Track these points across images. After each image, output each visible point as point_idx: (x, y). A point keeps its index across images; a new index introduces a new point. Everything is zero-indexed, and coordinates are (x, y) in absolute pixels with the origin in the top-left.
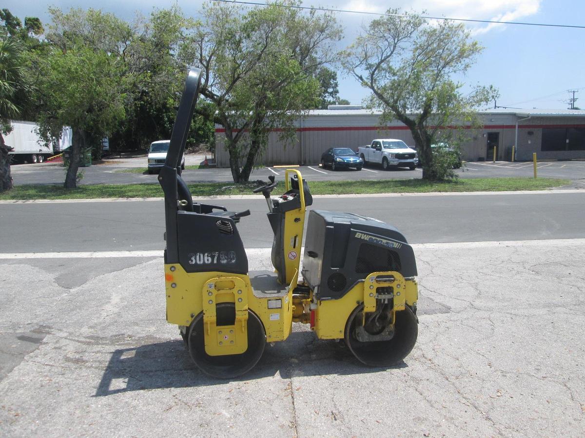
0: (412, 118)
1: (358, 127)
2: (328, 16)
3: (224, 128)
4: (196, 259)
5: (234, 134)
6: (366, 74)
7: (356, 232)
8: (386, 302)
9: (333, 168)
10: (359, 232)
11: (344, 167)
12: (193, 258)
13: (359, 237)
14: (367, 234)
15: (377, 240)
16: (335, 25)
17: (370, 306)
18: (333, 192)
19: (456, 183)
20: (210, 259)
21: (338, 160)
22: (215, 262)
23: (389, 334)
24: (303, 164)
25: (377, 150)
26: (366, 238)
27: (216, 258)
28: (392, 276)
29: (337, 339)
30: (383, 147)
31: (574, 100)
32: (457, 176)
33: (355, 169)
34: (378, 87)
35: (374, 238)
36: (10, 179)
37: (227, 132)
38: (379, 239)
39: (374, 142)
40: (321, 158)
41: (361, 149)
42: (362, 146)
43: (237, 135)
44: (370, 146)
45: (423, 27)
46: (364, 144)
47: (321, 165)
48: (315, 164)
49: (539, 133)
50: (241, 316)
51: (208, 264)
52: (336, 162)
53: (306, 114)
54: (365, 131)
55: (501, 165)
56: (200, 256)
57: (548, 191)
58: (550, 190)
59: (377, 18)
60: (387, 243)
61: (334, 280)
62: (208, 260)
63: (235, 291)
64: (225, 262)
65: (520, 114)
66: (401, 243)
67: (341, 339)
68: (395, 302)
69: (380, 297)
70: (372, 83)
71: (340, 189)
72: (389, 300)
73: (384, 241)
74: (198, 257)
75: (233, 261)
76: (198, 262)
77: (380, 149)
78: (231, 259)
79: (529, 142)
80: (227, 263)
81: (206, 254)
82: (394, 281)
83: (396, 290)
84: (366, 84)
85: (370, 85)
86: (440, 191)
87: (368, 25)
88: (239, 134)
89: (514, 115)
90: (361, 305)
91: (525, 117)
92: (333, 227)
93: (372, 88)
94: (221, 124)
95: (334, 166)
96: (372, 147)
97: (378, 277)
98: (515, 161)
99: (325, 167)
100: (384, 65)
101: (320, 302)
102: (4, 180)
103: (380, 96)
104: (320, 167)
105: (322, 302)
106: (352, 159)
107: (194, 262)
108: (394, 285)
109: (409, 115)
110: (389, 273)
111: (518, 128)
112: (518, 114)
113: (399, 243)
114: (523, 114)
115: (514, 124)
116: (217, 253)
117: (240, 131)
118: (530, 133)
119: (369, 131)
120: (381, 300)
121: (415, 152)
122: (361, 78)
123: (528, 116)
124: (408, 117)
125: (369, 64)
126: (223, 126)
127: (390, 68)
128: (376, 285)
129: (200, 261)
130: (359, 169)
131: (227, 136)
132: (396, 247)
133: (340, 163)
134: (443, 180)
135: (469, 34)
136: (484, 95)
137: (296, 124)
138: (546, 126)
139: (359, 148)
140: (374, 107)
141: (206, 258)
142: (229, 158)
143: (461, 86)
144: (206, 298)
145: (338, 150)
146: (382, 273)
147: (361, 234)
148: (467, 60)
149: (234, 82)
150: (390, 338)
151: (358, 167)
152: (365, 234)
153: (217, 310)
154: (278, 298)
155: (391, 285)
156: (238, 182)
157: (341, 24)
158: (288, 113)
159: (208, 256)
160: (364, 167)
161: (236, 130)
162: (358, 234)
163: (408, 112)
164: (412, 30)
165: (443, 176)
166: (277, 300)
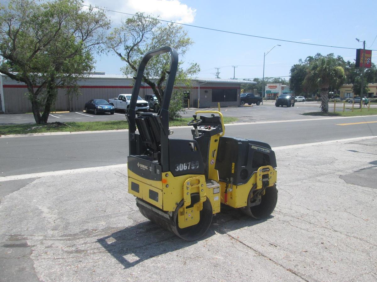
0: (152, 81)
1: (107, 86)
2: (102, 13)
3: (27, 85)
4: (179, 168)
5: (35, 89)
6: (124, 53)
7: (252, 145)
8: (266, 183)
9: (96, 113)
11: (102, 112)
12: (178, 168)
14: (256, 146)
16: (106, 19)
17: (260, 186)
18: (112, 129)
19: (181, 121)
20: (186, 167)
21: (99, 107)
22: (189, 168)
23: (259, 201)
24: (71, 110)
25: (123, 101)
26: (256, 148)
27: (189, 166)
28: (268, 168)
29: (244, 207)
30: (126, 99)
31: (218, 73)
32: (181, 117)
33: (110, 113)
34: (131, 61)
35: (259, 148)
37: (29, 87)
38: (261, 148)
39: (120, 96)
40: (84, 106)
41: (111, 101)
42: (110, 98)
43: (38, 90)
44: (117, 98)
45: (159, 25)
46: (112, 97)
47: (85, 111)
48: (80, 110)
49: (210, 91)
50: (203, 200)
51: (185, 170)
52: (97, 109)
53: (87, 77)
54: (111, 89)
55: (193, 110)
56: (181, 165)
57: (232, 124)
58: (233, 123)
59: (131, 17)
60: (265, 150)
61: (243, 173)
62: (185, 168)
63: (200, 185)
64: (193, 168)
65: (200, 81)
67: (246, 207)
68: (270, 182)
69: (264, 180)
70: (128, 58)
71: (116, 126)
72: (267, 181)
73: (263, 149)
74: (180, 166)
75: (198, 167)
76: (180, 170)
77: (125, 101)
78: (197, 166)
79: (206, 97)
80: (195, 168)
81: (185, 164)
82: (269, 170)
83: (270, 176)
84: (124, 59)
85: (127, 60)
86: (177, 126)
87: (125, 21)
88: (40, 89)
89: (197, 81)
90: (255, 185)
91: (203, 82)
92: (241, 143)
93: (128, 62)
94: (24, 82)
95: (96, 112)
96: (119, 99)
97: (263, 169)
98: (200, 108)
99: (88, 112)
100: (135, 48)
101: (237, 187)
103: (133, 67)
104: (84, 112)
105: (238, 187)
106: (106, 107)
107: (178, 170)
109: (151, 79)
110: (267, 166)
111: (200, 88)
112: (199, 80)
113: (269, 150)
114: (202, 81)
115: (197, 86)
116: (190, 163)
117: (40, 87)
118: (206, 92)
119: (114, 89)
120: (264, 182)
121: (148, 102)
122: (120, 55)
123: (205, 82)
124: (150, 81)
125: (127, 46)
126: (26, 83)
127: (139, 49)
128: (262, 174)
129: (181, 168)
130: (112, 114)
131: (30, 91)
132: (268, 152)
133: (100, 109)
134: (173, 119)
135: (187, 34)
136: (194, 69)
137: (80, 84)
138: (214, 87)
139: (109, 99)
140: (129, 74)
141: (184, 166)
142: (32, 106)
143: (182, 63)
144: (185, 191)
145: (97, 101)
146: (264, 167)
147: (254, 146)
148: (184, 48)
149: (36, 52)
150: (259, 203)
151: (112, 112)
153: (192, 197)
155: (268, 173)
156: (40, 124)
157: (110, 19)
158: (74, 75)
159: (185, 165)
160: (115, 113)
161: (37, 87)
162: (253, 146)
163: (150, 78)
164: (152, 27)
165: (173, 117)
166: (217, 188)
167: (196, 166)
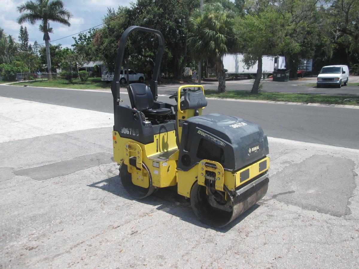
7: (198, 130)
8: (212, 182)
10: (200, 130)
13: (200, 133)
14: (205, 132)
15: (210, 137)
17: (201, 182)
22: (131, 134)
27: (131, 132)
28: (215, 165)
29: (186, 197)
35: (209, 136)
36: (225, 86)
38: (211, 137)
51: (128, 134)
56: (124, 129)
60: (216, 141)
61: (185, 159)
63: (136, 151)
66: (225, 143)
67: (188, 198)
69: (208, 178)
72: (213, 181)
73: (215, 139)
75: (138, 135)
76: (124, 133)
80: (135, 135)
81: (127, 129)
82: (216, 168)
83: (217, 176)
92: (187, 124)
97: (207, 163)
102: (222, 87)
105: (178, 171)
108: (216, 171)
110: (214, 162)
113: (224, 142)
116: (131, 129)
120: (208, 180)
128: (205, 169)
132: (222, 145)
141: (127, 131)
144: (125, 152)
146: (209, 161)
147: (201, 132)
152: (203, 132)
154: (158, 162)
155: (214, 171)
162: (199, 131)
166: (157, 162)
167: (137, 134)
